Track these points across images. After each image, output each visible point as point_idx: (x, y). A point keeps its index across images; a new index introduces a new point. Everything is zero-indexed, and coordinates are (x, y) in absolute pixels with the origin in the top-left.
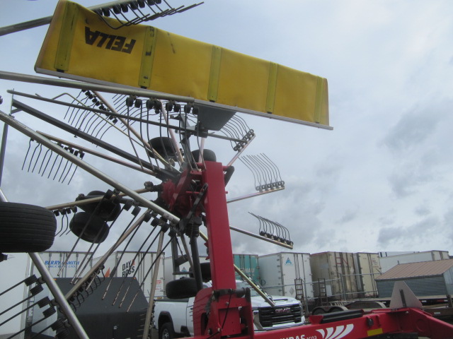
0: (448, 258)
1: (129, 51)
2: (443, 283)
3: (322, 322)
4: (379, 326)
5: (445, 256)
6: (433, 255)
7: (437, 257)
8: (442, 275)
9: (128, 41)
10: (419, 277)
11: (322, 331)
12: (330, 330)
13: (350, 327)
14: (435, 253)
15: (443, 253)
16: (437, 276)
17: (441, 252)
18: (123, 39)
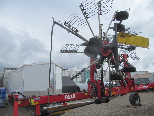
0: (148, 73)
1: (124, 38)
2: (149, 80)
3: (143, 85)
4: (152, 86)
5: (147, 73)
6: (144, 72)
7: (145, 73)
8: (149, 78)
9: (125, 36)
10: (142, 78)
11: (143, 86)
12: (145, 86)
13: (147, 86)
14: (145, 72)
15: (147, 72)
16: (147, 78)
17: (146, 71)
18: (124, 36)
